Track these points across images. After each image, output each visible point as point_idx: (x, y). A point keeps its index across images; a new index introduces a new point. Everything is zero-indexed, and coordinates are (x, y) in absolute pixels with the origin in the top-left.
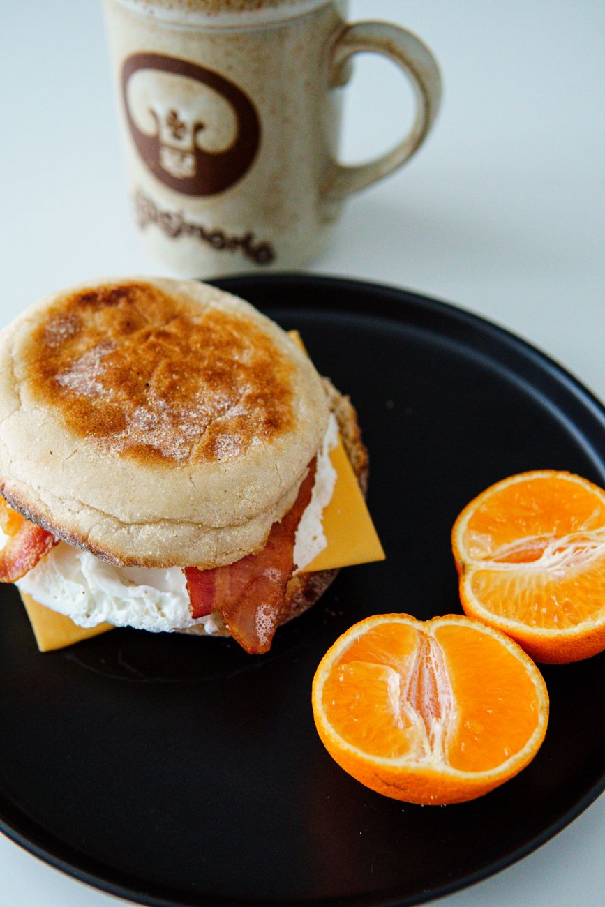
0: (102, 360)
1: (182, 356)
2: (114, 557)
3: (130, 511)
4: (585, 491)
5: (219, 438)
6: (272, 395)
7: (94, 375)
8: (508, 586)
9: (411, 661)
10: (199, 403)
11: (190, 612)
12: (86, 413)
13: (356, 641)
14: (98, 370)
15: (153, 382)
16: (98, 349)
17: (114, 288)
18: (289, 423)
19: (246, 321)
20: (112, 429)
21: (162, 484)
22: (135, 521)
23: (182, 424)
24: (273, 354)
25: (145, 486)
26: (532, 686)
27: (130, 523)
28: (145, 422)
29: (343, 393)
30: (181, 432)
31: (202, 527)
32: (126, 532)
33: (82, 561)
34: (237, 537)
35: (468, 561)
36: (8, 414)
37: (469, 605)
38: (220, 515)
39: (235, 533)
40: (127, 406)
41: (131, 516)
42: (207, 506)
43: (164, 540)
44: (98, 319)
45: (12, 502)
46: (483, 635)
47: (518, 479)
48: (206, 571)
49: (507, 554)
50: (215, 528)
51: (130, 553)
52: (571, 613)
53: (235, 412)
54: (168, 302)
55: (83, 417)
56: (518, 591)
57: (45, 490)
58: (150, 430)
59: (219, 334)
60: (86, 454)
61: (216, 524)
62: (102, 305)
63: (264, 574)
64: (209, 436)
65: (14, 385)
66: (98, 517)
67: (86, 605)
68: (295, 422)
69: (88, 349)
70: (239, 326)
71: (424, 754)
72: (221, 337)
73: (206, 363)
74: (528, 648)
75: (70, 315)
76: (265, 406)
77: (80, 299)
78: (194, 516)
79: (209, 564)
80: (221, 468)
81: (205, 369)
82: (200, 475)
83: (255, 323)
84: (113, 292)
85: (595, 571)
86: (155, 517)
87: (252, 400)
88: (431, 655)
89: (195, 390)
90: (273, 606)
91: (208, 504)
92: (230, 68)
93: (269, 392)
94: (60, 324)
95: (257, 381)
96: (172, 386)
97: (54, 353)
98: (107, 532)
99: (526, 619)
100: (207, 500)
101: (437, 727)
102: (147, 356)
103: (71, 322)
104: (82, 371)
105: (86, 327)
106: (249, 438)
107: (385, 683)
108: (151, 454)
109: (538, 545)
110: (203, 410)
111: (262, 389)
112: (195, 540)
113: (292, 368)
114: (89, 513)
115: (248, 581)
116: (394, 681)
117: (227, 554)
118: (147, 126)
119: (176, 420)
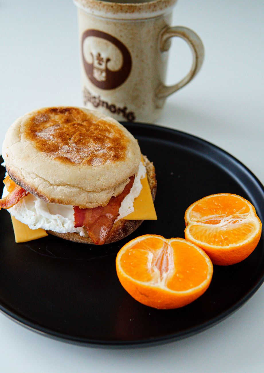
0: (55, 130)
1: (86, 131)
2: (46, 198)
3: (54, 179)
4: (241, 201)
5: (94, 158)
6: (118, 148)
7: (50, 134)
8: (204, 231)
9: (159, 252)
10: (89, 147)
11: (74, 224)
12: (44, 144)
13: (138, 243)
14: (53, 132)
15: (72, 138)
16: (54, 126)
17: (65, 108)
18: (123, 158)
19: (114, 124)
20: (53, 151)
21: (69, 170)
22: (56, 184)
23: (81, 152)
24: (122, 136)
25: (62, 170)
26: (207, 265)
27: (54, 184)
28: (66, 150)
29: (151, 161)
30: (80, 155)
31: (82, 189)
32: (52, 188)
33: (36, 203)
34: (96, 196)
35: (190, 222)
36: (14, 142)
37: (188, 236)
38: (90, 185)
39: (95, 194)
40: (60, 144)
41: (55, 181)
42: (85, 181)
43: (66, 192)
44: (56, 118)
45: (12, 177)
46: (190, 246)
47: (215, 195)
48: (82, 209)
49: (206, 221)
50: (87, 191)
51: (53, 196)
52: (227, 241)
53: (102, 151)
54: (85, 115)
55: (43, 146)
56: (208, 233)
57: (24, 170)
58: (67, 153)
59: (102, 127)
60: (41, 157)
61: (88, 189)
62: (59, 113)
63: (106, 215)
64: (90, 157)
65: (19, 134)
66: (42, 180)
67: (35, 220)
68: (125, 158)
69: (50, 126)
70: (110, 125)
71: (157, 282)
72: (102, 128)
73: (94, 135)
74: (208, 253)
75: (46, 115)
76: (115, 151)
77: (51, 110)
78: (79, 184)
79: (84, 206)
80: (93, 168)
81: (94, 136)
82: (84, 170)
83: (117, 125)
84: (64, 109)
85: (240, 228)
86: (64, 183)
87: (110, 148)
88: (168, 251)
89: (88, 142)
90: (107, 228)
91: (85, 180)
92: (121, 36)
93: (117, 147)
94: (41, 117)
95: (113, 143)
96: (80, 140)
97: (37, 126)
98: (45, 187)
99: (209, 242)
100: (85, 179)
101: (165, 275)
102: (72, 130)
103: (46, 117)
104: (46, 132)
105: (51, 119)
106: (106, 160)
107: (147, 258)
108: (66, 160)
109: (219, 219)
110: (90, 149)
111: (115, 146)
112: (79, 194)
113: (129, 141)
114: (39, 179)
115: (99, 216)
116: (150, 256)
117: (91, 203)
118: (89, 60)
119: (78, 151)
